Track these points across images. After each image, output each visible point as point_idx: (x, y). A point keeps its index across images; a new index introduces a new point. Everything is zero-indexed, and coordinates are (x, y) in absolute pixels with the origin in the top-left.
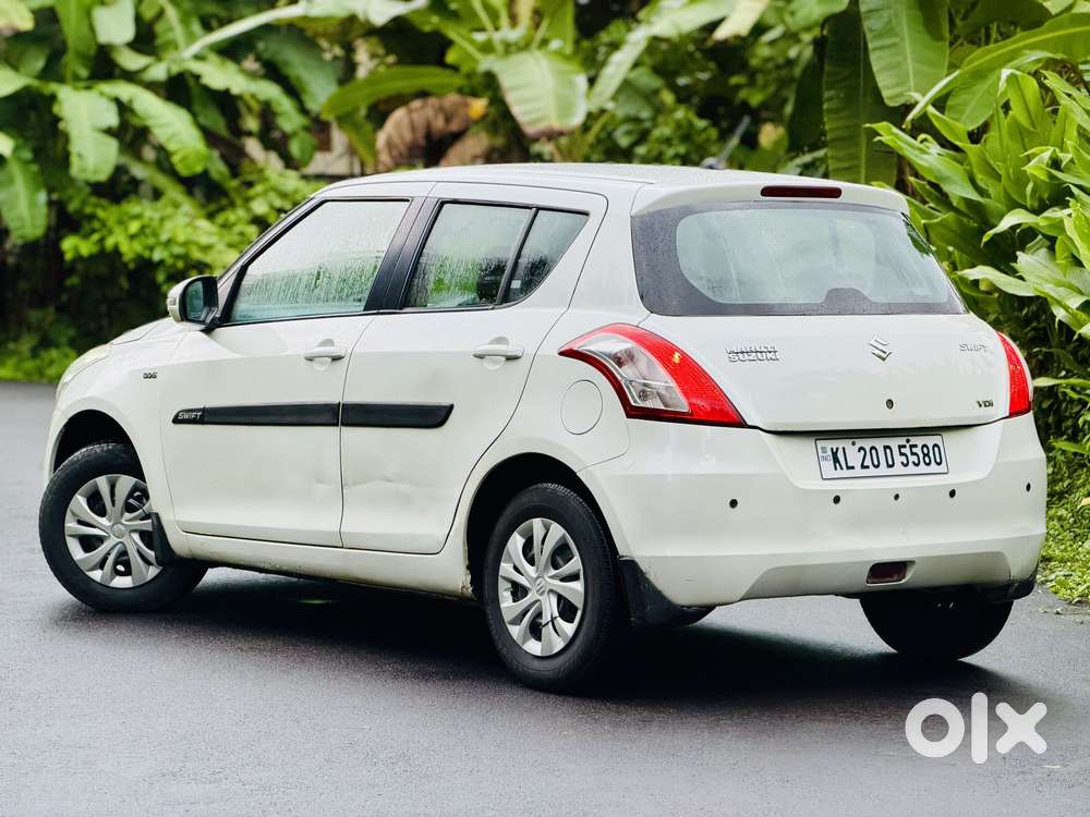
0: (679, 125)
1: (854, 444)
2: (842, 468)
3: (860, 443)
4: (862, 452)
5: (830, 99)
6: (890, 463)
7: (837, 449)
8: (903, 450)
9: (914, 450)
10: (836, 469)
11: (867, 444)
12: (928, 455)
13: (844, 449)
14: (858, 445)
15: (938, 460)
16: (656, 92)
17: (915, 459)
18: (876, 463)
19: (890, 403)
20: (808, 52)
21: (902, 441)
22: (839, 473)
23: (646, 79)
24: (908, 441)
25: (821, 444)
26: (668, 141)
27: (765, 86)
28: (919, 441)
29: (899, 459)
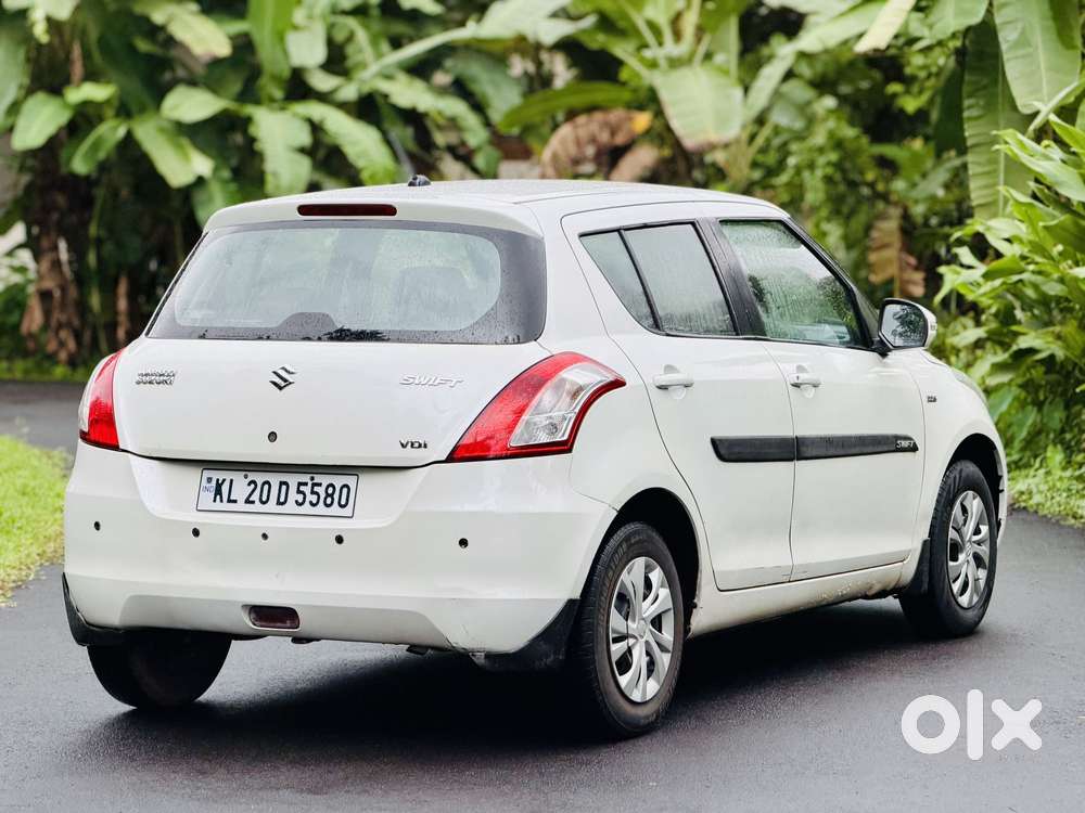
0: (831, 134)
1: (246, 477)
2: (221, 501)
3: (252, 476)
4: (253, 486)
5: (969, 107)
6: (282, 500)
7: (224, 480)
8: (302, 488)
9: (316, 489)
10: (215, 501)
11: (260, 478)
12: (332, 496)
13: (232, 481)
14: (249, 479)
15: (343, 502)
16: (809, 103)
17: (314, 498)
18: (264, 499)
19: (273, 436)
20: (952, 62)
21: (305, 478)
22: (218, 506)
23: (799, 91)
24: (312, 479)
25: (207, 474)
26: (821, 150)
27: (921, 92)
28: (325, 480)
29: (293, 496)
